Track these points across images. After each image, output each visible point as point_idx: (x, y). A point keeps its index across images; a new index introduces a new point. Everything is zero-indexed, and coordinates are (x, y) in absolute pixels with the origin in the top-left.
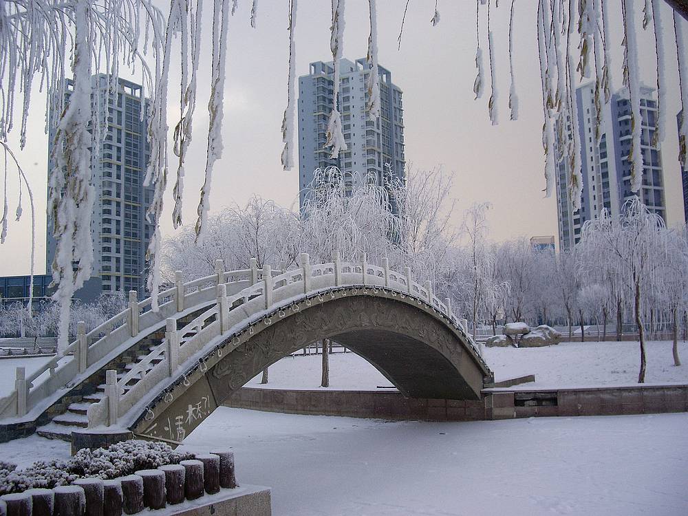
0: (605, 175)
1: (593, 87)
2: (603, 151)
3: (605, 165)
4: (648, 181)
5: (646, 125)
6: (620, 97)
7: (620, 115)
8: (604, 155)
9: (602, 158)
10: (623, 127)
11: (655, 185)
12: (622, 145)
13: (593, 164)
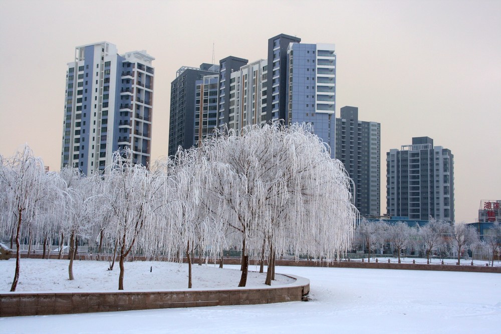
0: (105, 121)
1: (104, 46)
2: (106, 101)
3: (105, 113)
4: (139, 132)
5: (143, 87)
6: (125, 59)
7: (123, 74)
8: (106, 105)
9: (104, 107)
10: (124, 85)
11: (144, 135)
12: (122, 99)
13: (96, 110)
